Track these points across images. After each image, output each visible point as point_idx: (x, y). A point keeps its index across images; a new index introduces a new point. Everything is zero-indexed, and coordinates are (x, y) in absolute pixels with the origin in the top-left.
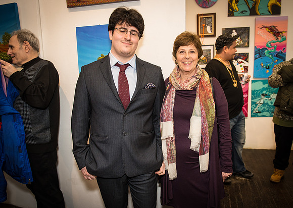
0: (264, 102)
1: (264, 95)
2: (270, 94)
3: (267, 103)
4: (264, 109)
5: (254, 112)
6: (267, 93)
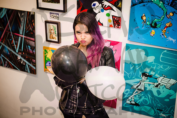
0: (145, 88)
1: (146, 76)
2: (157, 76)
3: (151, 92)
4: (145, 101)
5: (128, 102)
6: (152, 73)
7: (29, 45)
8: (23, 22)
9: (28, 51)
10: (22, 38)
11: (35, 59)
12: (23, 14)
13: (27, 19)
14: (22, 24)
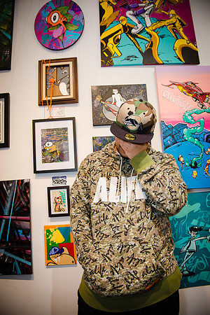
0: (198, 247)
1: (195, 230)
2: (208, 226)
3: (205, 250)
7: (21, 229)
8: (10, 196)
9: (18, 238)
10: (7, 220)
11: (30, 249)
12: (11, 185)
13: (18, 191)
14: (9, 199)
